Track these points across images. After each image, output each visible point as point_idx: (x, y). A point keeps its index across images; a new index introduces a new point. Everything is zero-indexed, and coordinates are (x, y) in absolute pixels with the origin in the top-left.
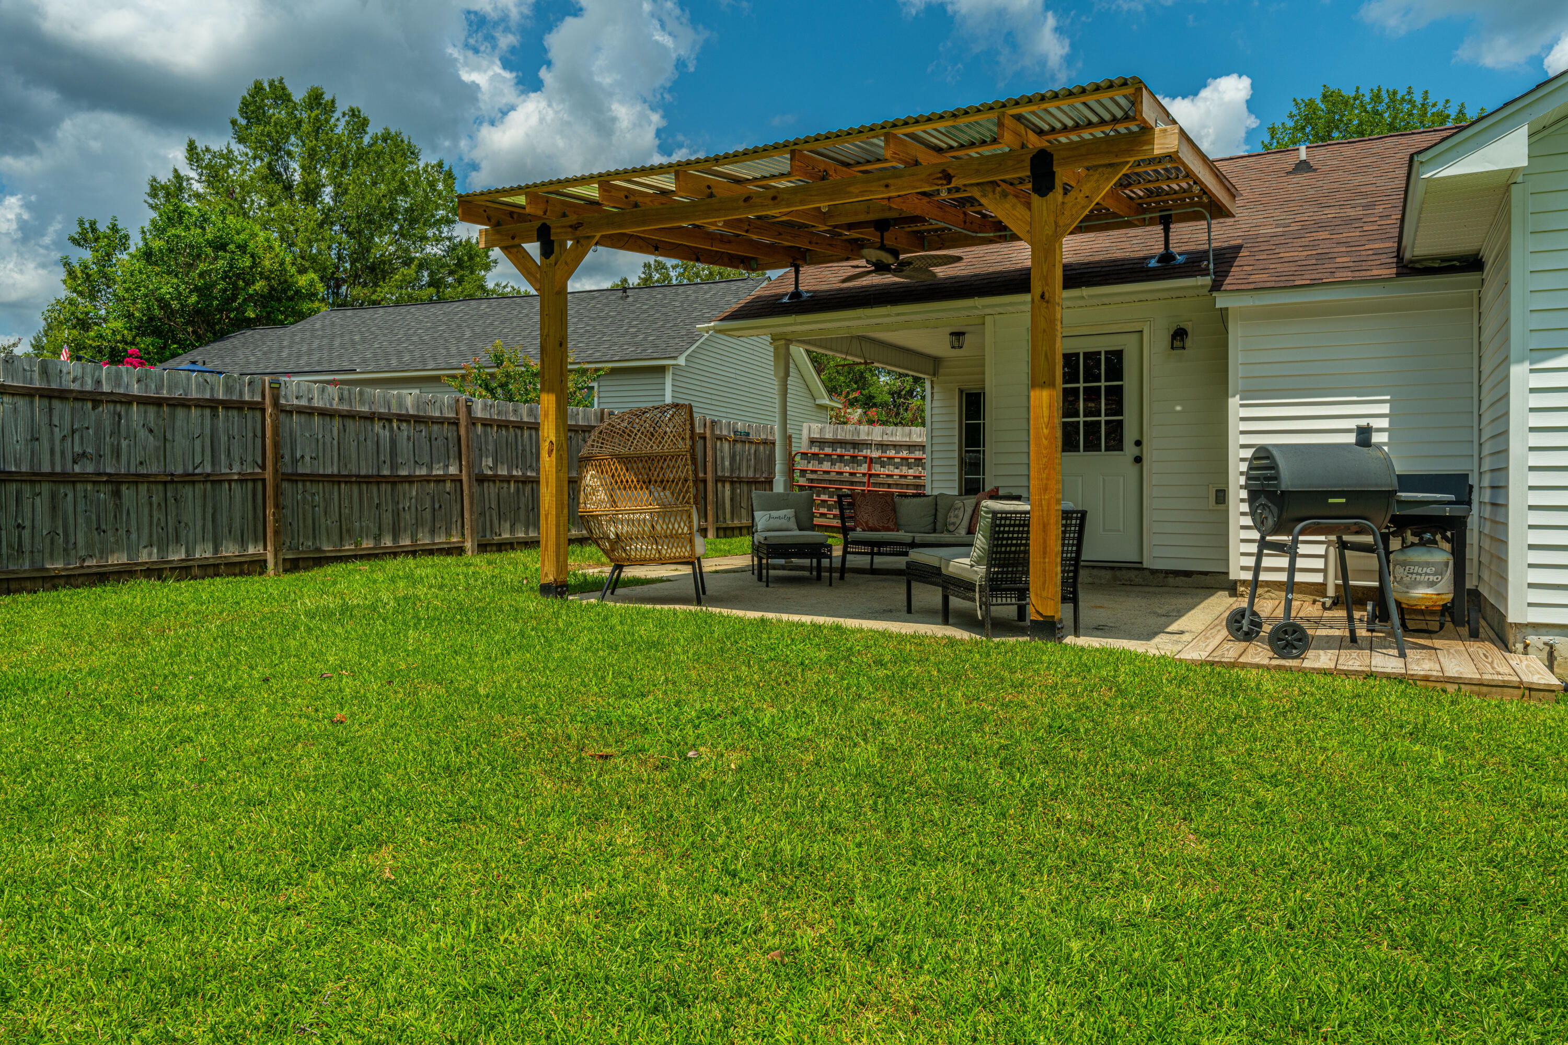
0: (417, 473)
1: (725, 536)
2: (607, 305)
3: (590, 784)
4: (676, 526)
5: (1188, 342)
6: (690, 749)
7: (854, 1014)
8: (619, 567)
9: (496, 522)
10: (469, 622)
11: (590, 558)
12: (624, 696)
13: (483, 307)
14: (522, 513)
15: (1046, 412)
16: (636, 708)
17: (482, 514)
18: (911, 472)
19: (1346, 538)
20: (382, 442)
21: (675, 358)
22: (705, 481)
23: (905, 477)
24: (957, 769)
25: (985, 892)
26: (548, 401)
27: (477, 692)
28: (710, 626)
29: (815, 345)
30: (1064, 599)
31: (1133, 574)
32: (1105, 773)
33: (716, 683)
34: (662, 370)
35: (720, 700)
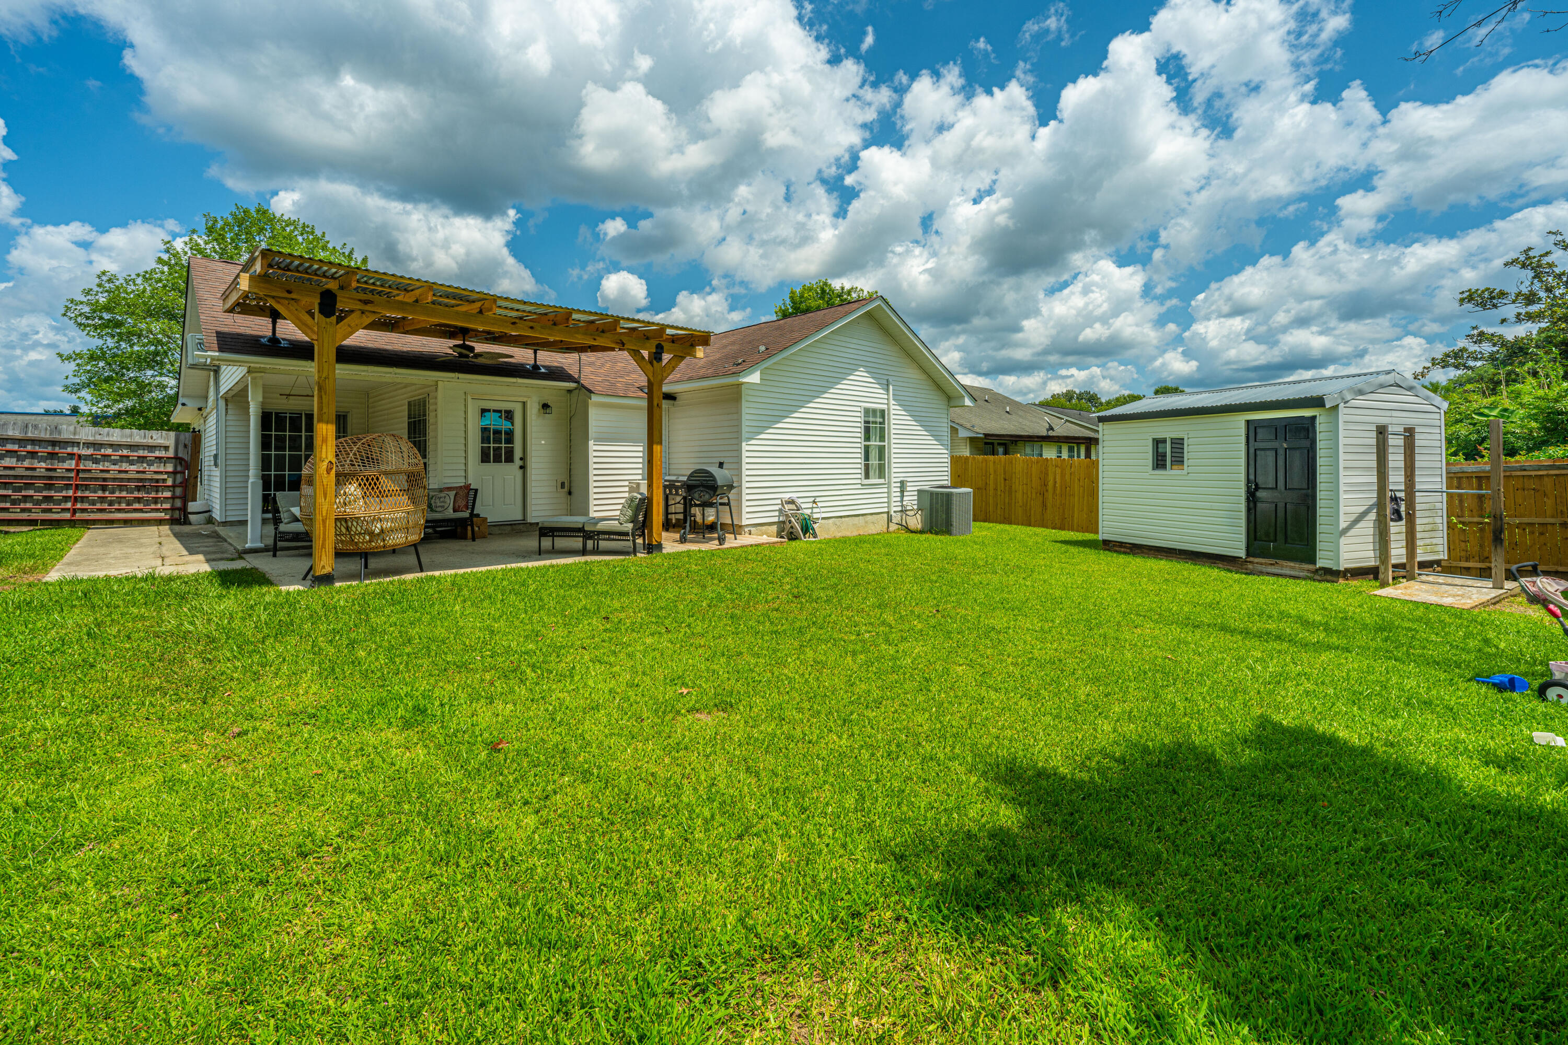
5: (553, 411)
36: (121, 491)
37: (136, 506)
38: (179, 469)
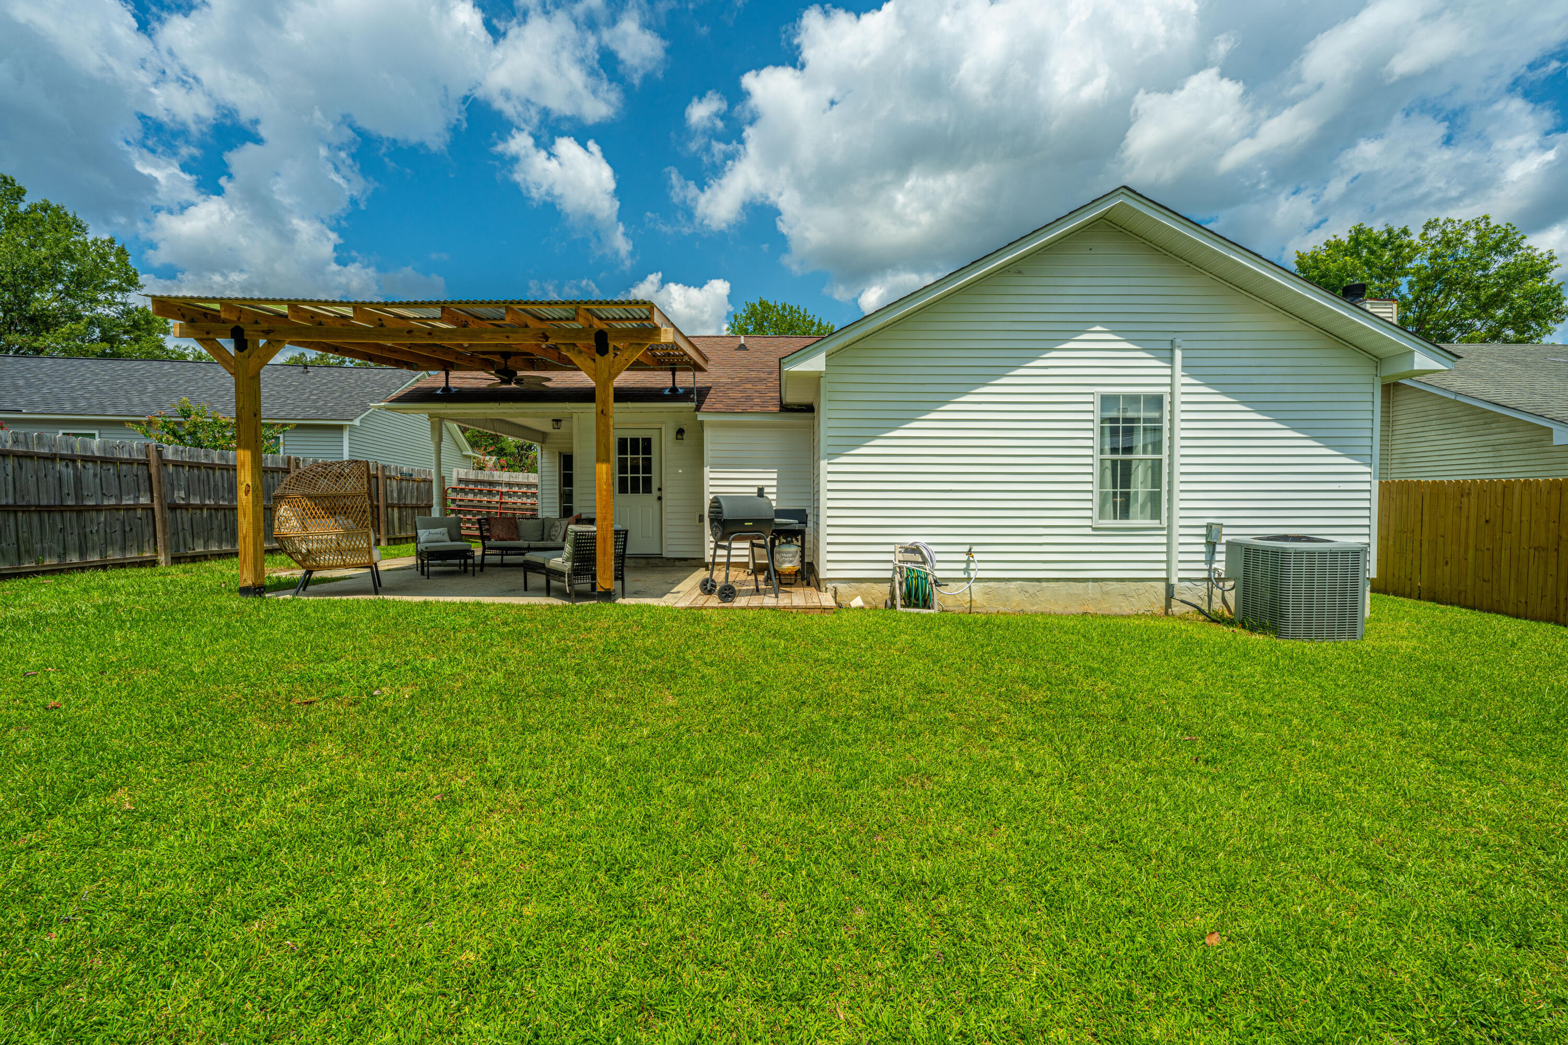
0: (106, 503)
1: (395, 544)
2: (290, 376)
3: (299, 722)
4: (358, 543)
5: (685, 436)
6: (376, 689)
7: (487, 817)
8: (310, 572)
9: (189, 540)
10: (174, 619)
11: (281, 564)
12: (321, 661)
13: (166, 367)
14: (215, 532)
15: (605, 477)
16: (331, 669)
17: (176, 533)
18: (529, 501)
19: (755, 541)
20: (65, 478)
21: (351, 420)
22: (378, 507)
23: (525, 504)
24: (550, 679)
25: (563, 742)
26: (244, 456)
27: (192, 671)
28: (386, 608)
29: (465, 423)
30: (616, 578)
31: (657, 561)
32: (630, 672)
33: (393, 646)
34: (341, 428)
35: (396, 657)
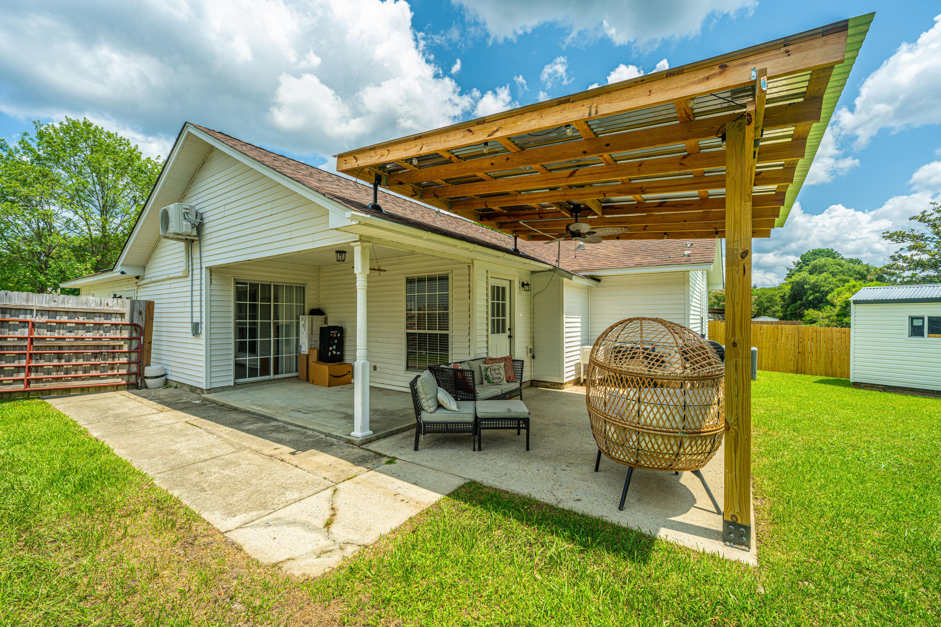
36: (77, 358)
37: (93, 373)
38: (134, 335)
